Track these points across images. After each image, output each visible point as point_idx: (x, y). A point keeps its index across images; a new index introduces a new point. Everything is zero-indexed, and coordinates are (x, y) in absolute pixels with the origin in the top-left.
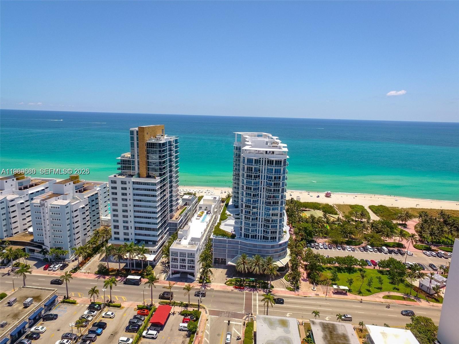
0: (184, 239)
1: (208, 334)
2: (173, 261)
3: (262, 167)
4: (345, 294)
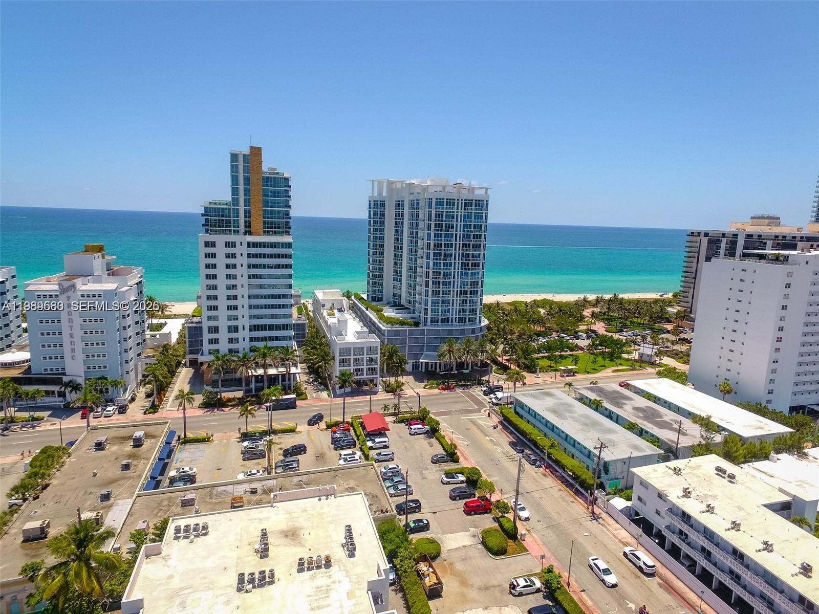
0: (345, 335)
2: (342, 364)
3: (457, 212)
4: (574, 375)
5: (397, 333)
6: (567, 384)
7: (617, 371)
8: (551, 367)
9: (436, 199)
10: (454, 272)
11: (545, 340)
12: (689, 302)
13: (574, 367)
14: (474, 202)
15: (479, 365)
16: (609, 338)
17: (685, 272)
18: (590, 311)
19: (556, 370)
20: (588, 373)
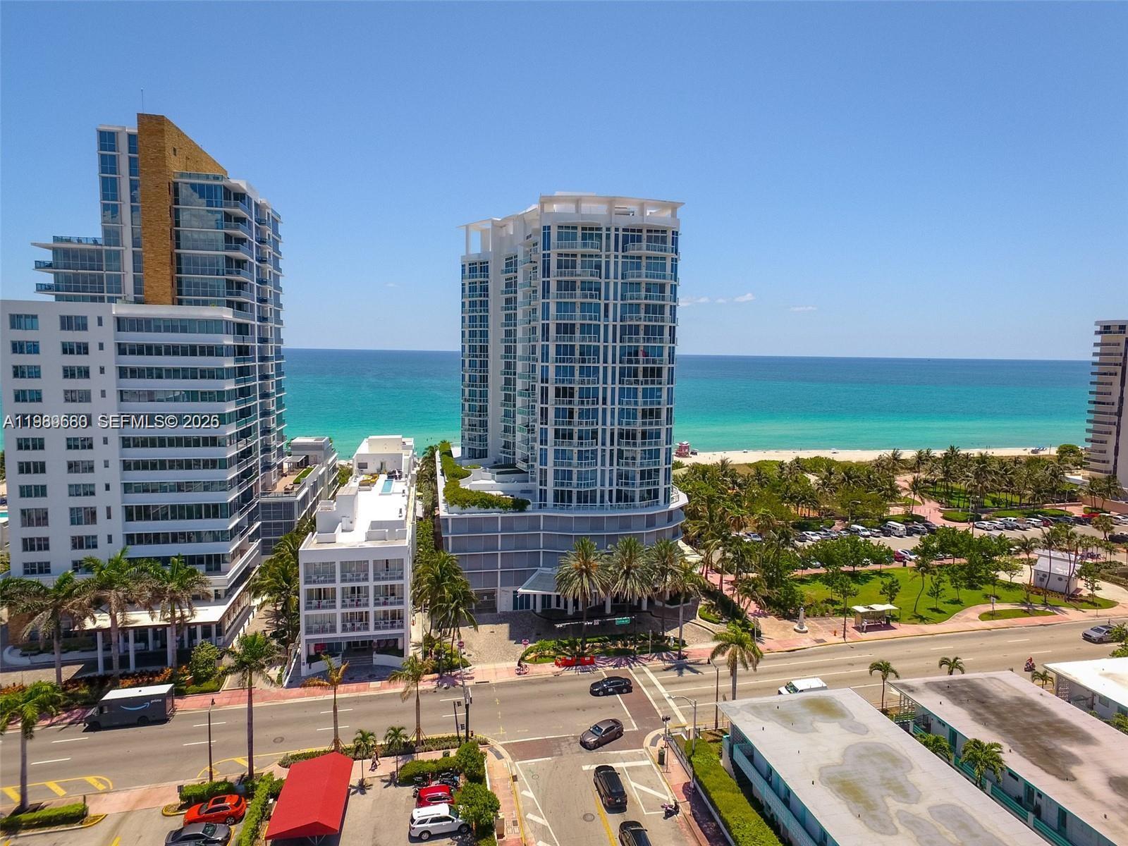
0: (343, 531)
1: (544, 827)
2: (315, 602)
3: (608, 256)
4: (888, 627)
5: (474, 524)
6: (875, 667)
7: (992, 615)
8: (833, 602)
9: (560, 227)
10: (605, 389)
11: (818, 538)
12: (1108, 462)
13: (888, 607)
14: (645, 235)
15: (668, 597)
16: (962, 537)
17: (1095, 403)
18: (909, 477)
19: (846, 612)
20: (922, 619)
